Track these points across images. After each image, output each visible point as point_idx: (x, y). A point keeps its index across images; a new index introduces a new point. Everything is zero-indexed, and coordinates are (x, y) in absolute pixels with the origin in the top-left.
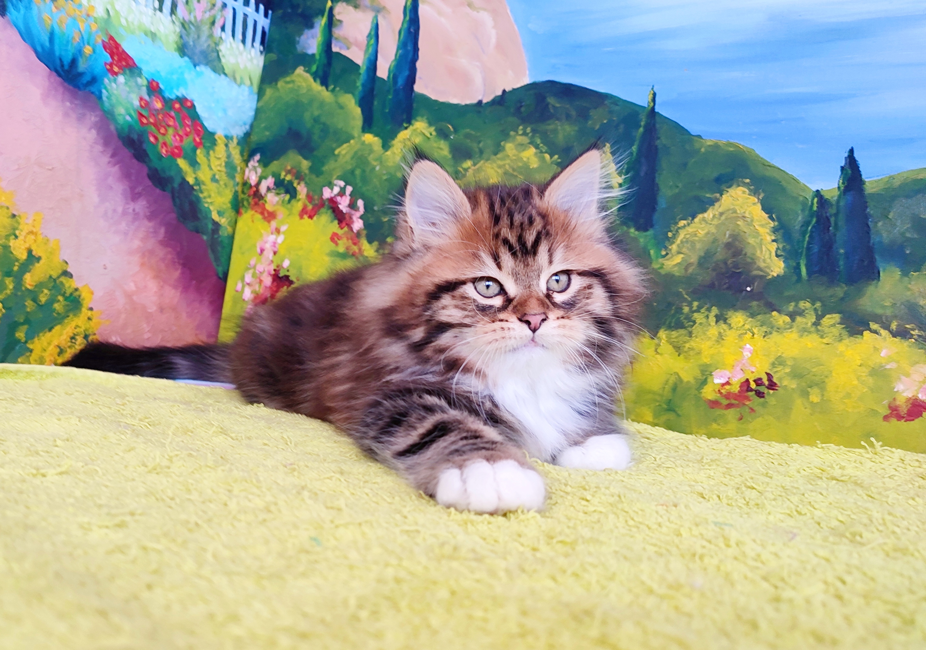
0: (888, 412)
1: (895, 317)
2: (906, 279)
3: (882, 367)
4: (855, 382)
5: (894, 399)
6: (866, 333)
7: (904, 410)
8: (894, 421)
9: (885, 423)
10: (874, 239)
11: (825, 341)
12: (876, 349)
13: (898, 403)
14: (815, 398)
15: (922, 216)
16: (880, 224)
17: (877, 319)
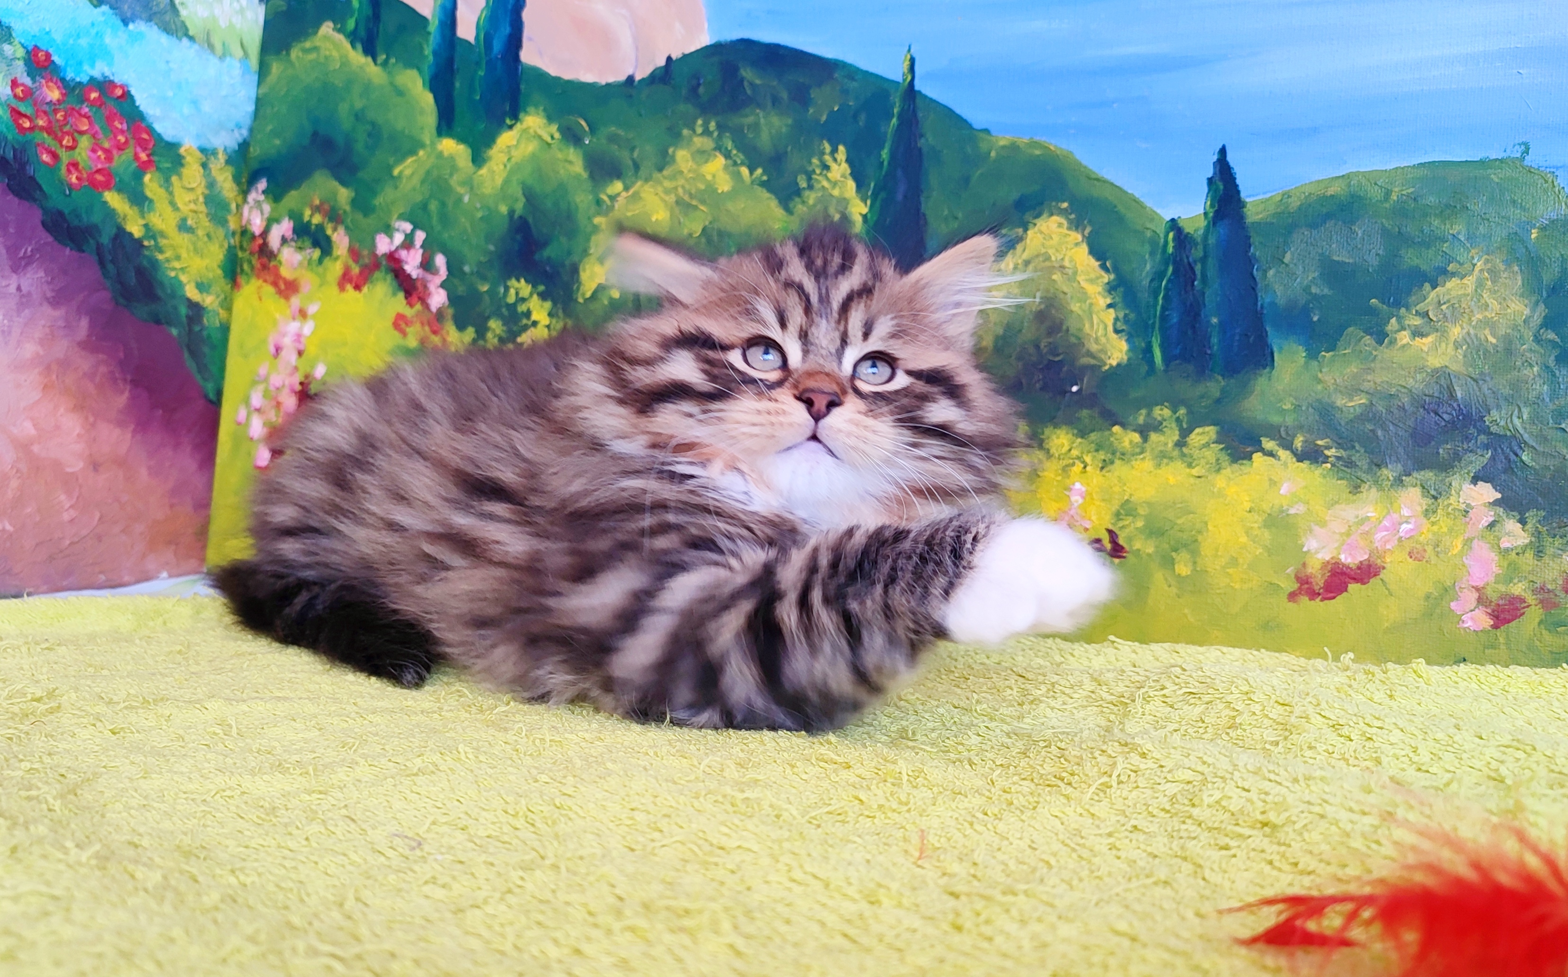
1: (1301, 427)
2: (1315, 364)
3: (1282, 512)
4: (1244, 539)
5: (1304, 565)
6: (1257, 457)
7: (1319, 582)
8: (1304, 600)
9: (1291, 605)
10: (1264, 298)
11: (1195, 472)
12: (1273, 483)
13: (1309, 570)
14: (1183, 569)
15: (1336, 258)
16: (1271, 273)
17: (1274, 432)
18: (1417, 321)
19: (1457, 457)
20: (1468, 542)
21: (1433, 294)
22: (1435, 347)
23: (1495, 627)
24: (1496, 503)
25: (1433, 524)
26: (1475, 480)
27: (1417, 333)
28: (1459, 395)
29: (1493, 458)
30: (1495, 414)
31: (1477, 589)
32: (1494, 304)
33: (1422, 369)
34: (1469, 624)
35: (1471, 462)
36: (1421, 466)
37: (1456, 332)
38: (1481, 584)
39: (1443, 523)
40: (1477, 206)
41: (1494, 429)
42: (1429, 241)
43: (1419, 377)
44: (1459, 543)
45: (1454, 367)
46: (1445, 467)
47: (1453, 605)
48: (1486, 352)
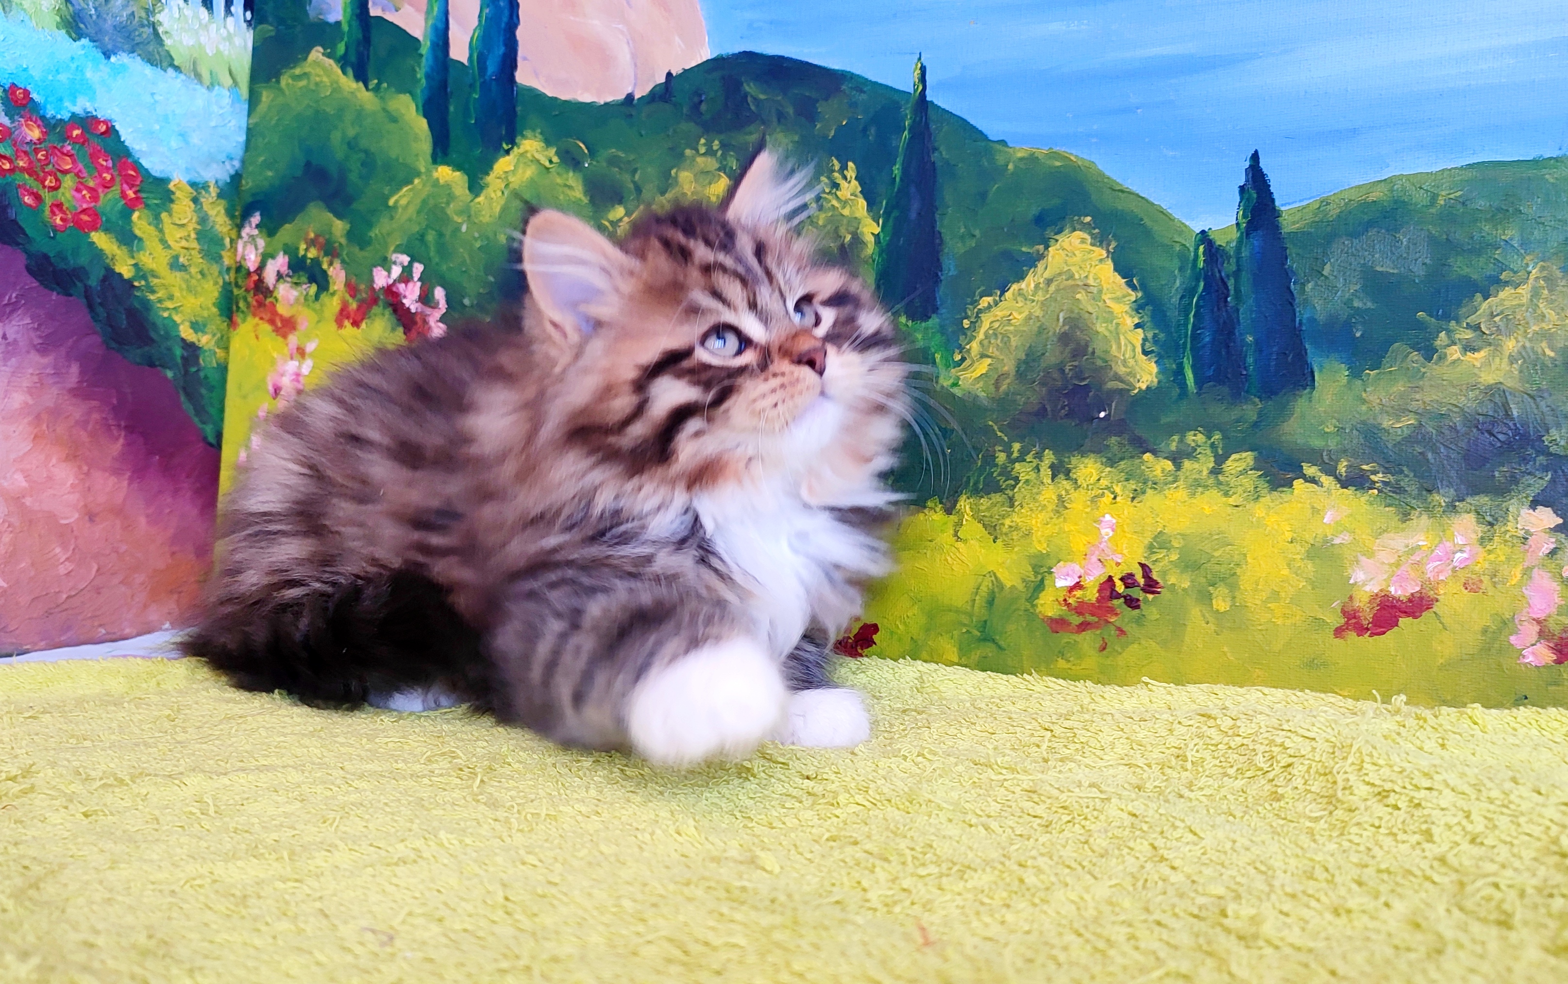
0: (1343, 621)
1: (1345, 451)
2: (1359, 383)
3: (1326, 542)
4: (1286, 572)
5: (1351, 598)
6: (1298, 483)
7: (1367, 617)
8: (1352, 636)
9: (1338, 640)
10: (1303, 314)
11: (1232, 501)
12: (1315, 511)
13: (1356, 604)
14: (1221, 604)
15: (1379, 269)
16: (1309, 286)
17: (1315, 457)
18: (1469, 335)
19: (1514, 480)
20: (1527, 572)
21: (1485, 305)
22: (1488, 363)
23: (1559, 662)
24: (1557, 529)
25: (1490, 552)
26: (1534, 504)
27: (1469, 348)
28: (1515, 413)
29: (1553, 481)
30: (1554, 433)
31: (1538, 622)
32: (1551, 315)
33: (1474, 387)
34: (1530, 659)
35: (1529, 486)
36: (1475, 490)
37: (1510, 345)
38: (1542, 616)
39: (1500, 551)
40: (1530, 209)
41: (1553, 449)
42: (1480, 248)
43: (1471, 395)
44: (1518, 572)
45: (1510, 383)
46: (1501, 491)
47: (1513, 639)
48: (1544, 366)
